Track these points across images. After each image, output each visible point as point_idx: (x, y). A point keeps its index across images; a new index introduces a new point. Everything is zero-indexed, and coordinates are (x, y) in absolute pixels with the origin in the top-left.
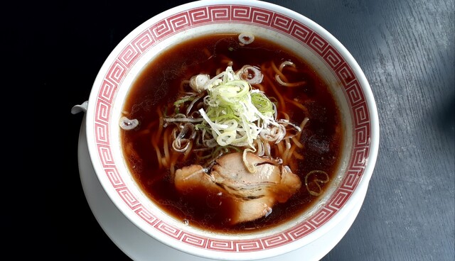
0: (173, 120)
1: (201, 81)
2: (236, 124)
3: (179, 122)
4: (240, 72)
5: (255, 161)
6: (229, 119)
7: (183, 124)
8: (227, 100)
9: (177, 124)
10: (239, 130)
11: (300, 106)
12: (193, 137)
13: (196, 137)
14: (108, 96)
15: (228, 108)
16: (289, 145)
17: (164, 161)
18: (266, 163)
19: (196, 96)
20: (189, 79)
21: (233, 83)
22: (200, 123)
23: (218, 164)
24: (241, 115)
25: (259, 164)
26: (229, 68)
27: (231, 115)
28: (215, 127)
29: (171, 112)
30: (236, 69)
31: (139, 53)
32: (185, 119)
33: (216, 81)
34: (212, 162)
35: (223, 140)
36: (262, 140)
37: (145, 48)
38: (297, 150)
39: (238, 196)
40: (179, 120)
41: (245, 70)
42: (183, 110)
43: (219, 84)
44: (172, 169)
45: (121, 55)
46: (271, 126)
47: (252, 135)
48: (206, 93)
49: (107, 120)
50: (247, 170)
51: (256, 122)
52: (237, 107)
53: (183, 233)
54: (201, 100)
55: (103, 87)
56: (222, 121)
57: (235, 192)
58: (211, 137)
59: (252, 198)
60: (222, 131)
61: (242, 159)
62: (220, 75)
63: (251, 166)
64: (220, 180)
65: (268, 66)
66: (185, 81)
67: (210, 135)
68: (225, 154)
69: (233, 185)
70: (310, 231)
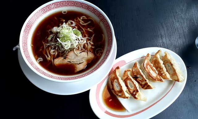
0: (49, 44)
1: (55, 29)
2: (70, 41)
3: (51, 45)
4: (68, 23)
5: (79, 52)
6: (67, 40)
7: (53, 45)
8: (65, 33)
9: (50, 46)
10: (71, 43)
11: (91, 31)
12: (57, 49)
13: (58, 48)
14: (25, 41)
15: (67, 36)
16: (89, 44)
17: (49, 59)
18: (82, 52)
19: (55, 35)
20: (51, 29)
21: (66, 28)
22: (58, 43)
23: (67, 56)
24: (71, 38)
25: (80, 53)
26: (64, 23)
27: (68, 39)
28: (63, 44)
29: (47, 42)
30: (66, 22)
31: (32, 25)
32: (53, 44)
33: (60, 28)
34: (65, 56)
35: (66, 48)
36: (80, 45)
37: (34, 22)
38: (92, 45)
39: (75, 64)
40: (51, 44)
41: (69, 22)
42: (51, 40)
43: (61, 29)
44: (52, 60)
45: (26, 27)
46: (82, 40)
47: (76, 44)
48: (57, 33)
49: (27, 49)
50: (77, 55)
51: (76, 39)
52: (69, 36)
53: (60, 78)
54: (57, 36)
55: (23, 38)
56: (65, 41)
57: (74, 63)
58: (63, 47)
59: (80, 63)
60: (66, 45)
61: (74, 52)
62: (62, 26)
63: (78, 54)
64: (69, 60)
65: (77, 19)
66: (50, 30)
67: (62, 47)
68: (69, 52)
69: (73, 61)
70: (98, 68)
